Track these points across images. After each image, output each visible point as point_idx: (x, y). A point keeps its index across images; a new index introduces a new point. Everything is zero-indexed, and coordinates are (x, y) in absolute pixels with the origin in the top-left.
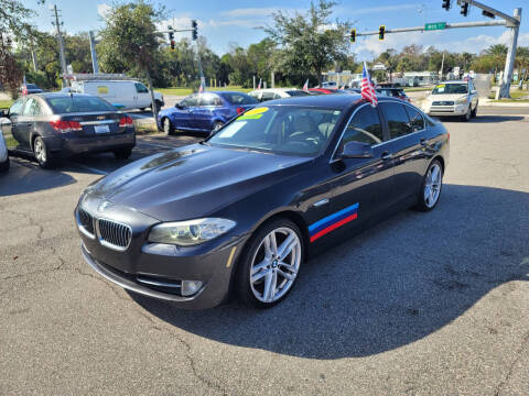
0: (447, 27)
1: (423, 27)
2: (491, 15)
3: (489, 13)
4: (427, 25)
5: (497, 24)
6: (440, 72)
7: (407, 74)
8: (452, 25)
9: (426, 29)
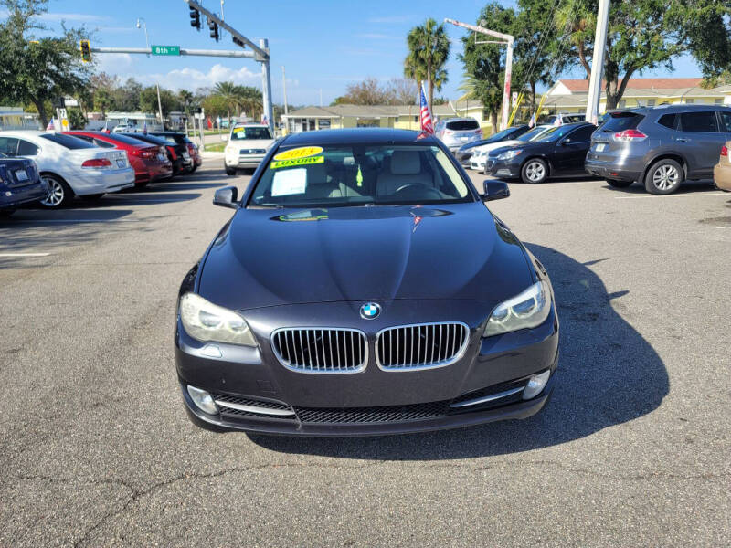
0: (182, 53)
1: (149, 50)
2: (241, 43)
3: (239, 41)
4: (154, 48)
5: (243, 56)
6: (159, 115)
7: (111, 116)
8: (188, 51)
9: (154, 52)
